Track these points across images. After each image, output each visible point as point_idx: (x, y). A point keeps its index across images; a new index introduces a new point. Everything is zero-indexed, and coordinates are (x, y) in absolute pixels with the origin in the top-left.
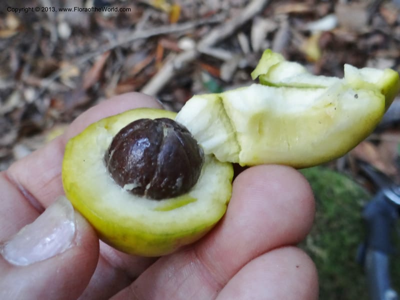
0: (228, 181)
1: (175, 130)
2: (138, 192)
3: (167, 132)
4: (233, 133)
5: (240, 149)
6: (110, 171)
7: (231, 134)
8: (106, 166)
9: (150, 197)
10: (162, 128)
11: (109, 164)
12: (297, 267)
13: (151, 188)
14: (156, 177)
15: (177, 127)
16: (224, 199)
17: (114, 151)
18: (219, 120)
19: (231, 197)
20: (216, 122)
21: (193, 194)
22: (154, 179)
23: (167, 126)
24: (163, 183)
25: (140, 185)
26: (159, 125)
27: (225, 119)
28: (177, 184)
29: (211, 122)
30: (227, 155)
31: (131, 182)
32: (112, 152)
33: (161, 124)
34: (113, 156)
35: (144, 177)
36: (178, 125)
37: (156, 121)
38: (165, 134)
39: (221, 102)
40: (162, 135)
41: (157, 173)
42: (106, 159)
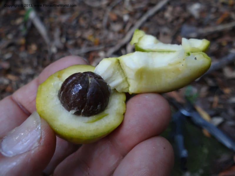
0: (124, 102)
1: (95, 78)
2: (78, 114)
3: (91, 80)
4: (125, 78)
5: (129, 85)
6: (62, 103)
7: (124, 78)
8: (59, 100)
9: (84, 116)
10: (88, 78)
11: (61, 99)
12: (164, 148)
13: (84, 112)
14: (86, 105)
15: (96, 77)
16: (122, 112)
17: (63, 92)
18: (118, 71)
19: (126, 111)
20: (116, 73)
21: (106, 112)
22: (85, 107)
23: (91, 77)
24: (91, 108)
25: (78, 110)
26: (86, 77)
27: (121, 71)
28: (98, 108)
29: (114, 73)
30: (123, 89)
31: (73, 109)
32: (62, 93)
33: (87, 75)
34: (62, 95)
35: (80, 106)
36: (97, 76)
37: (84, 74)
38: (90, 82)
39: (118, 62)
40: (89, 82)
41: (87, 104)
42: (59, 96)
